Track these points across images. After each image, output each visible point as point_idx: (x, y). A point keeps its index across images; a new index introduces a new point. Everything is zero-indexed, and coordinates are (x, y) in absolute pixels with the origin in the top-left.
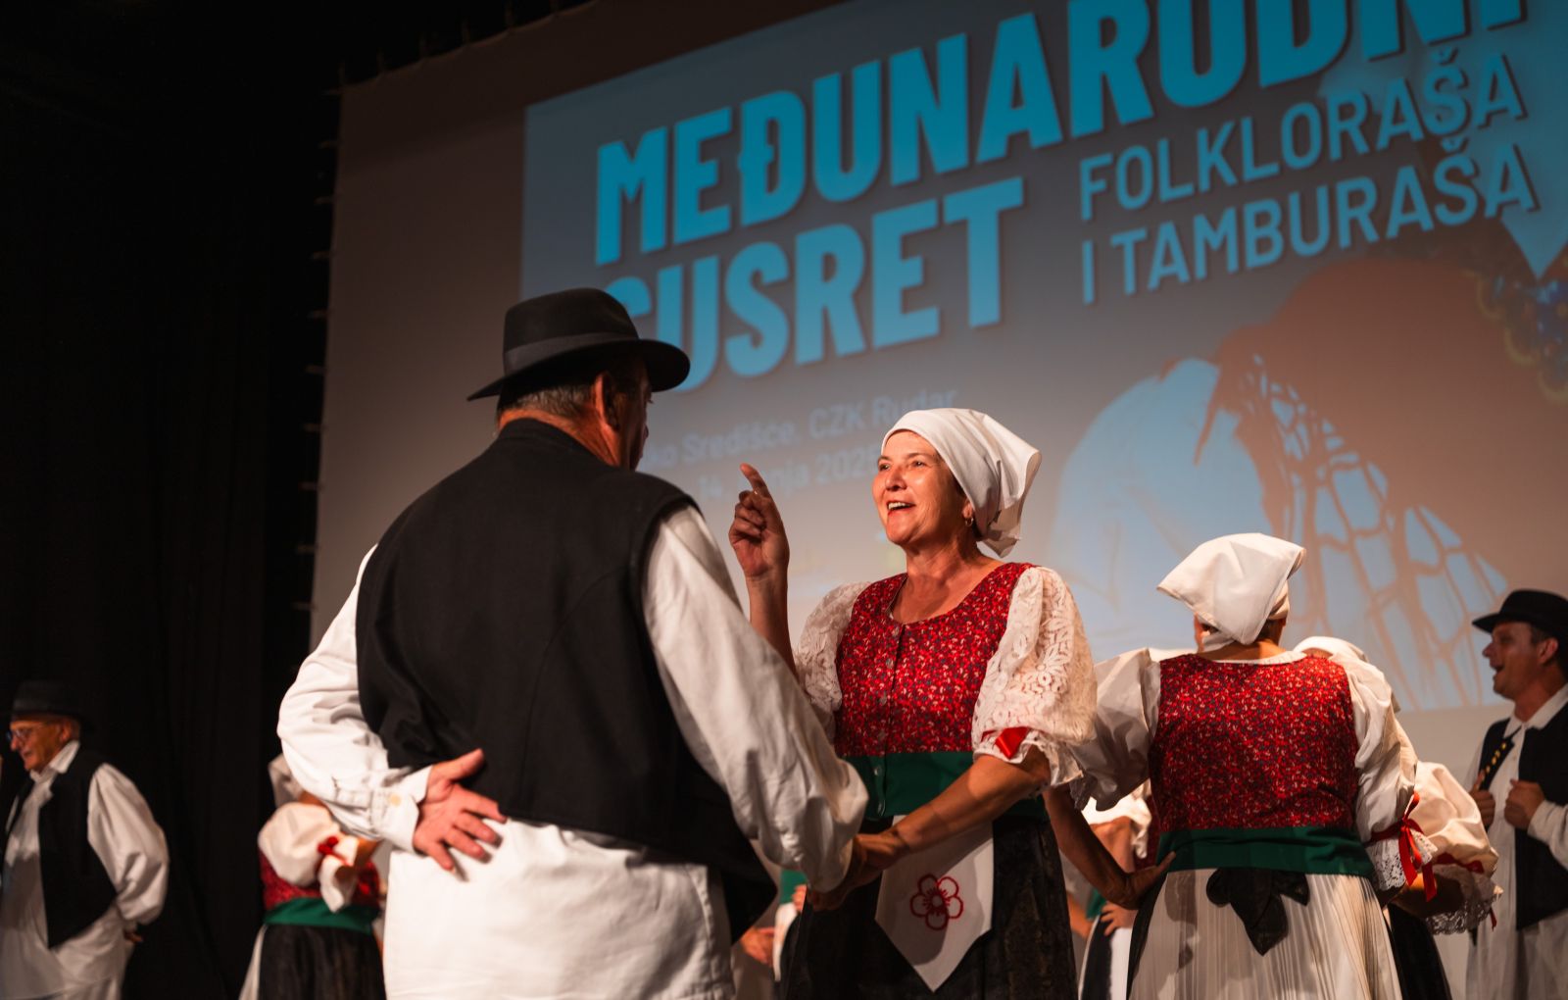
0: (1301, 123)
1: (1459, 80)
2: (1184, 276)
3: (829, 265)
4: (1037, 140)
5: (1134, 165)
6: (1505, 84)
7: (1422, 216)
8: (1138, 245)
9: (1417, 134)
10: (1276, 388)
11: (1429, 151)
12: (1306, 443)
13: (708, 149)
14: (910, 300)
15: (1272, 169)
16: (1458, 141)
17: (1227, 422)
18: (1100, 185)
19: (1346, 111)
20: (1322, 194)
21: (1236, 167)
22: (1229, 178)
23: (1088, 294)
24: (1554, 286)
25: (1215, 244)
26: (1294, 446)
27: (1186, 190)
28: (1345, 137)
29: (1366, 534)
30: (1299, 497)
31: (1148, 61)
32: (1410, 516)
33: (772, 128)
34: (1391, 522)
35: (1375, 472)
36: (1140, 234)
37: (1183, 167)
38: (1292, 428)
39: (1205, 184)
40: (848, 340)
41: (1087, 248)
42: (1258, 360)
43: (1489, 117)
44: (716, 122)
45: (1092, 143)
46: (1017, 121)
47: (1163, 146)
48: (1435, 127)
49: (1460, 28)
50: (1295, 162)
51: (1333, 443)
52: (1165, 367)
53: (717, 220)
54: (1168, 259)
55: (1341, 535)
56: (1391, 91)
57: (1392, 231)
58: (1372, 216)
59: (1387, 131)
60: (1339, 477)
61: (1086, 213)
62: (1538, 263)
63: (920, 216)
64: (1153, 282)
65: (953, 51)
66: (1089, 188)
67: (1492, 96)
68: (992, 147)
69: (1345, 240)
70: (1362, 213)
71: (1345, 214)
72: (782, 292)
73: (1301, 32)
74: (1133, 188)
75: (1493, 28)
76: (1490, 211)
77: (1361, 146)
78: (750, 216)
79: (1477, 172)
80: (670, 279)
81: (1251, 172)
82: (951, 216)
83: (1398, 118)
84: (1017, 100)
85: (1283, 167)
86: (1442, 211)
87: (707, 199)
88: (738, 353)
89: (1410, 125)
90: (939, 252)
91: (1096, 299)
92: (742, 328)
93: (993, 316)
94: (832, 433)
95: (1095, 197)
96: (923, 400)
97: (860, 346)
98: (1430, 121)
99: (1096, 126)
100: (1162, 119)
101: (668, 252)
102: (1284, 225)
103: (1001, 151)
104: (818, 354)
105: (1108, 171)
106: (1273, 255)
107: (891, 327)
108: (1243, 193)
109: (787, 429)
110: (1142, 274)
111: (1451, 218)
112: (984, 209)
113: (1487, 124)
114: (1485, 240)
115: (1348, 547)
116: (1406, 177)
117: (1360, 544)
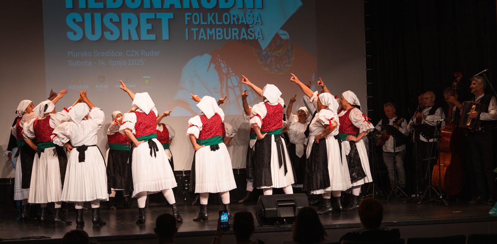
0: (226, 16)
2: (205, 39)
3: (130, 21)
4: (176, 7)
5: (196, 16)
7: (246, 37)
8: (196, 31)
9: (245, 23)
10: (221, 61)
12: (226, 71)
14: (149, 32)
15: (221, 23)
16: (252, 26)
17: (213, 66)
18: (189, 19)
19: (234, 16)
20: (230, 29)
21: (215, 21)
22: (214, 23)
23: (187, 39)
24: (265, 52)
25: (211, 34)
26: (224, 71)
27: (206, 23)
28: (234, 20)
29: (236, 87)
30: (225, 80)
32: (243, 85)
34: (240, 85)
35: (237, 77)
36: (197, 29)
37: (205, 19)
38: (224, 68)
39: (209, 23)
40: (135, 37)
41: (187, 30)
42: (218, 56)
43: (257, 23)
45: (187, 10)
46: (172, 2)
47: (201, 14)
48: (249, 23)
49: (253, 7)
50: (225, 23)
51: (231, 72)
52: (202, 54)
53: (100, 5)
54: (202, 35)
55: (232, 86)
56: (241, 15)
57: (241, 38)
58: (238, 35)
59: (240, 22)
60: (232, 77)
61: (186, 23)
62: (263, 47)
63: (151, 16)
64: (200, 39)
66: (187, 18)
67: (257, 20)
69: (233, 38)
70: (236, 34)
71: (233, 34)
72: (118, 24)
73: (227, 1)
74: (196, 21)
75: (258, 9)
76: (256, 38)
77: (236, 23)
78: (108, 6)
79: (254, 32)
80: (88, 16)
81: (217, 23)
82: (157, 17)
83: (242, 20)
85: (223, 23)
86: (249, 36)
88: (107, 35)
89: (244, 21)
90: (155, 24)
91: (188, 40)
92: (108, 30)
93: (168, 39)
94: (132, 55)
95: (188, 20)
96: (152, 52)
97: (138, 39)
98: (247, 21)
99: (188, 7)
100: (201, 9)
101: (87, 9)
102: (223, 33)
103: (168, 7)
104: (128, 39)
105: (191, 16)
106: (221, 38)
107: (145, 36)
108: (216, 26)
109: (120, 53)
110: (197, 37)
111: (250, 38)
112: (165, 17)
113: (256, 24)
114: (255, 43)
115: (233, 89)
116: (243, 30)
117: (235, 88)
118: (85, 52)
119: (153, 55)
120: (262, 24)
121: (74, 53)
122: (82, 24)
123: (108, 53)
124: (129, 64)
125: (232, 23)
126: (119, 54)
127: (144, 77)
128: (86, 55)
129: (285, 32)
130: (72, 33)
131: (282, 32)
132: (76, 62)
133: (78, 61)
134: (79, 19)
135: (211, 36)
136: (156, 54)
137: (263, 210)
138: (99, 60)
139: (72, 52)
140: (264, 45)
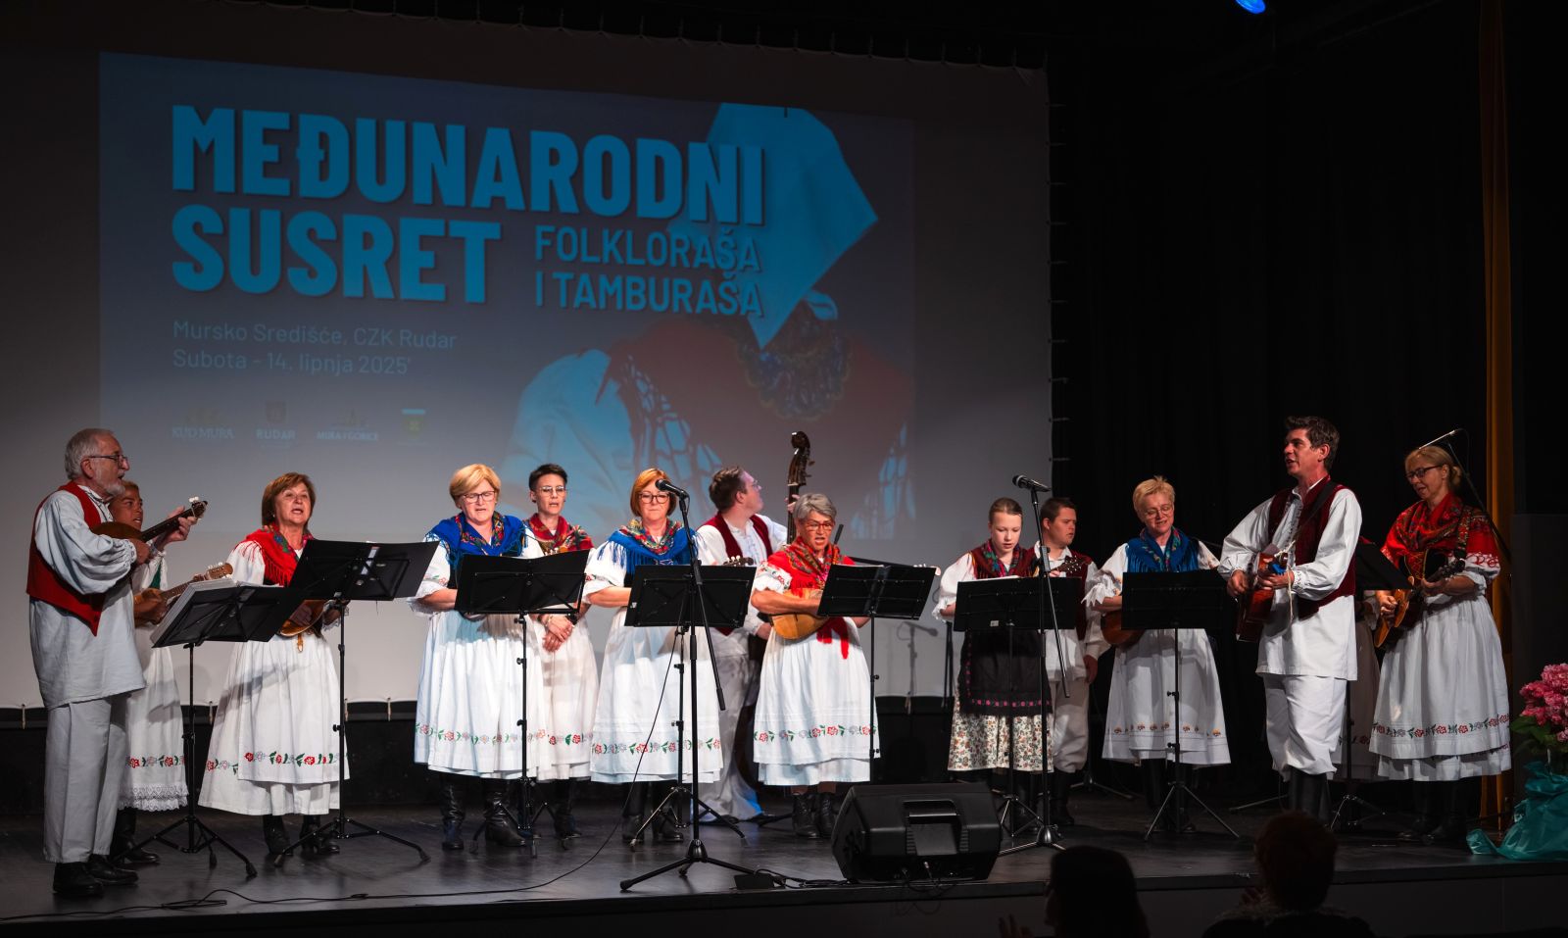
0: (657, 242)
1: (732, 245)
2: (593, 305)
3: (368, 241)
4: (510, 205)
5: (567, 236)
6: (753, 253)
7: (712, 305)
8: (568, 282)
9: (712, 266)
10: (639, 374)
11: (717, 276)
12: (653, 403)
13: (269, 135)
14: (425, 275)
15: (641, 262)
17: (613, 387)
18: (547, 243)
19: (680, 243)
21: (623, 255)
22: (620, 260)
23: (539, 301)
24: (768, 354)
25: (611, 292)
26: (647, 404)
27: (595, 259)
28: (678, 256)
29: (678, 452)
30: (648, 430)
31: (577, 180)
32: (699, 447)
33: (323, 140)
34: (690, 449)
35: (684, 424)
36: (570, 276)
37: (595, 247)
38: (646, 395)
39: (606, 259)
40: (382, 289)
41: (539, 276)
42: (631, 358)
43: (746, 267)
44: (280, 121)
45: (543, 217)
46: (498, 190)
47: (584, 232)
48: (722, 266)
49: (734, 220)
50: (654, 262)
51: (666, 407)
52: (581, 351)
53: (279, 187)
54: (585, 293)
55: (667, 451)
56: (701, 240)
57: (698, 310)
58: (690, 299)
59: (698, 260)
60: (668, 424)
61: (539, 255)
62: (763, 340)
63: (434, 227)
64: (577, 304)
65: (456, 134)
66: (541, 243)
68: (481, 200)
69: (676, 308)
70: (685, 297)
71: (677, 296)
72: (333, 248)
73: (659, 196)
74: (567, 250)
75: (750, 225)
76: (743, 313)
77: (686, 264)
78: (305, 191)
79: (738, 293)
80: (239, 217)
81: (630, 260)
82: (453, 233)
83: (704, 255)
84: (498, 177)
85: (647, 263)
86: (722, 306)
87: (269, 170)
88: (297, 279)
89: (709, 260)
90: (446, 253)
91: (544, 305)
92: (300, 263)
93: (480, 298)
94: (370, 344)
95: (544, 247)
96: (434, 337)
97: (390, 295)
98: (719, 262)
99: (546, 207)
100: (584, 216)
101: (237, 197)
102: (646, 292)
103: (486, 204)
104: (359, 293)
105: (551, 236)
106: (640, 306)
107: (413, 289)
108: (627, 270)
109: (336, 335)
110: (570, 298)
111: (725, 311)
112: (476, 235)
113: (743, 271)
114: (739, 325)
115: (670, 458)
116: (706, 285)
117: (677, 458)
118: (226, 325)
119: (434, 345)
120: (760, 271)
121: (192, 328)
122: (219, 242)
123: (298, 332)
124: (361, 371)
125: (673, 263)
126: (333, 338)
127: (406, 411)
128: (229, 335)
129: (827, 299)
130: (190, 266)
131: (815, 298)
132: (197, 356)
133: (203, 352)
134: (213, 225)
135: (611, 299)
136: (443, 344)
137: (863, 832)
138: (271, 354)
139: (186, 324)
140: (765, 333)
